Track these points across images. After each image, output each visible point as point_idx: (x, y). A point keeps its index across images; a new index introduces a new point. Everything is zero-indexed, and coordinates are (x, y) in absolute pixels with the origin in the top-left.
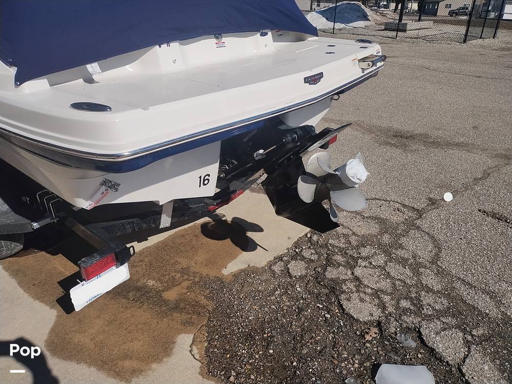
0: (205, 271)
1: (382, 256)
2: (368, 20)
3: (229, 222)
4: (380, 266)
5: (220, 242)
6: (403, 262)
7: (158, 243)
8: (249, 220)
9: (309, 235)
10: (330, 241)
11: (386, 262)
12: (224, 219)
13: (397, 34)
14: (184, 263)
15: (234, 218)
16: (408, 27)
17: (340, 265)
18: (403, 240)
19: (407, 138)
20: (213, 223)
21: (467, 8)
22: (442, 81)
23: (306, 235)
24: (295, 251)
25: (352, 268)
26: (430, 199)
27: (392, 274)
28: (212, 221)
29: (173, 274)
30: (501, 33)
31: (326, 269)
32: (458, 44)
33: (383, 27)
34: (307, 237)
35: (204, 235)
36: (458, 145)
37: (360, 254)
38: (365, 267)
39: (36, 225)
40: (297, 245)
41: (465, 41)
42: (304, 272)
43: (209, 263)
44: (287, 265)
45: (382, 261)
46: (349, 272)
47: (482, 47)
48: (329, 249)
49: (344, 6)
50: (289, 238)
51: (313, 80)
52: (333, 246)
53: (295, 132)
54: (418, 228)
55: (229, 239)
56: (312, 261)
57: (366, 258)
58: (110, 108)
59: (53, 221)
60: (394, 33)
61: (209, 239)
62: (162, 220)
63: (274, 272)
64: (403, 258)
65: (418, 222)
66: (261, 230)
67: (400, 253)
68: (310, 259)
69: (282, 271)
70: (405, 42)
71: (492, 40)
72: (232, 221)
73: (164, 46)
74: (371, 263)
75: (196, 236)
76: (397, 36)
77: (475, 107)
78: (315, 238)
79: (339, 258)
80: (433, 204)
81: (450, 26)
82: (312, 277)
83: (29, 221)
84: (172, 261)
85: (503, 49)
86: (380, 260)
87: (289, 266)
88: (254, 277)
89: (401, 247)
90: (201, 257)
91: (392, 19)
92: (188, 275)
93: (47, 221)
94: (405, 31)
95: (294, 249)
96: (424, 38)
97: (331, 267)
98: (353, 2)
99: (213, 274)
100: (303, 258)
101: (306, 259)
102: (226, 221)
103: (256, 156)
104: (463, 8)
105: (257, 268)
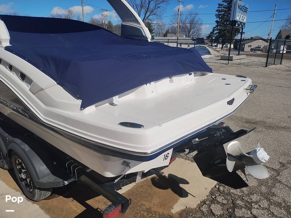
0: (161, 211)
1: (265, 201)
2: (211, 54)
3: (167, 177)
4: (266, 208)
5: (165, 191)
6: (279, 205)
7: (128, 191)
8: (179, 176)
9: (217, 187)
10: (231, 190)
11: (269, 205)
12: (163, 175)
13: (228, 62)
14: (147, 205)
15: (169, 175)
16: (234, 58)
17: (242, 207)
18: (274, 190)
19: (253, 123)
20: (158, 178)
21: (260, 47)
22: (261, 89)
23: (216, 186)
24: (212, 197)
25: (250, 209)
26: (281, 163)
27: (275, 213)
28: (157, 177)
29: (142, 213)
30: (284, 61)
31: (234, 210)
32: (263, 67)
33: (220, 58)
34: (216, 188)
35: (154, 186)
36: (284, 128)
37: (252, 200)
38: (257, 208)
39: (66, 183)
40: (212, 193)
41: (266, 66)
42: (222, 212)
43: (162, 205)
44: (210, 207)
45: (266, 205)
46: (249, 213)
47: (276, 69)
48: (232, 196)
49: (197, 47)
50: (206, 189)
51: (230, 102)
52: (234, 194)
53: (220, 130)
54: (280, 182)
55: (170, 189)
56: (224, 204)
57: (256, 203)
58: (143, 126)
59: (75, 180)
60: (227, 62)
61: (158, 189)
62: (137, 179)
63: (203, 212)
64: (278, 203)
65: (278, 178)
66: (188, 183)
67: (275, 199)
68: (222, 203)
69: (207, 211)
70: (233, 66)
71: (280, 65)
72: (169, 177)
73: (148, 84)
74: (260, 206)
75: (149, 186)
76: (228, 63)
77: (284, 104)
78: (221, 188)
79: (239, 202)
80: (283, 166)
81: (255, 57)
82: (227, 215)
83: (62, 180)
84: (139, 204)
85: (288, 71)
86: (265, 204)
87: (211, 208)
88: (192, 215)
89: (274, 195)
90: (156, 201)
91: (223, 53)
92: (151, 213)
93: (72, 180)
94: (232, 60)
95: (211, 196)
96: (243, 64)
97: (237, 208)
98: (202, 45)
99: (166, 212)
100: (218, 203)
101: (220, 203)
102: (165, 176)
103: (194, 142)
104: (258, 47)
105: (192, 209)
